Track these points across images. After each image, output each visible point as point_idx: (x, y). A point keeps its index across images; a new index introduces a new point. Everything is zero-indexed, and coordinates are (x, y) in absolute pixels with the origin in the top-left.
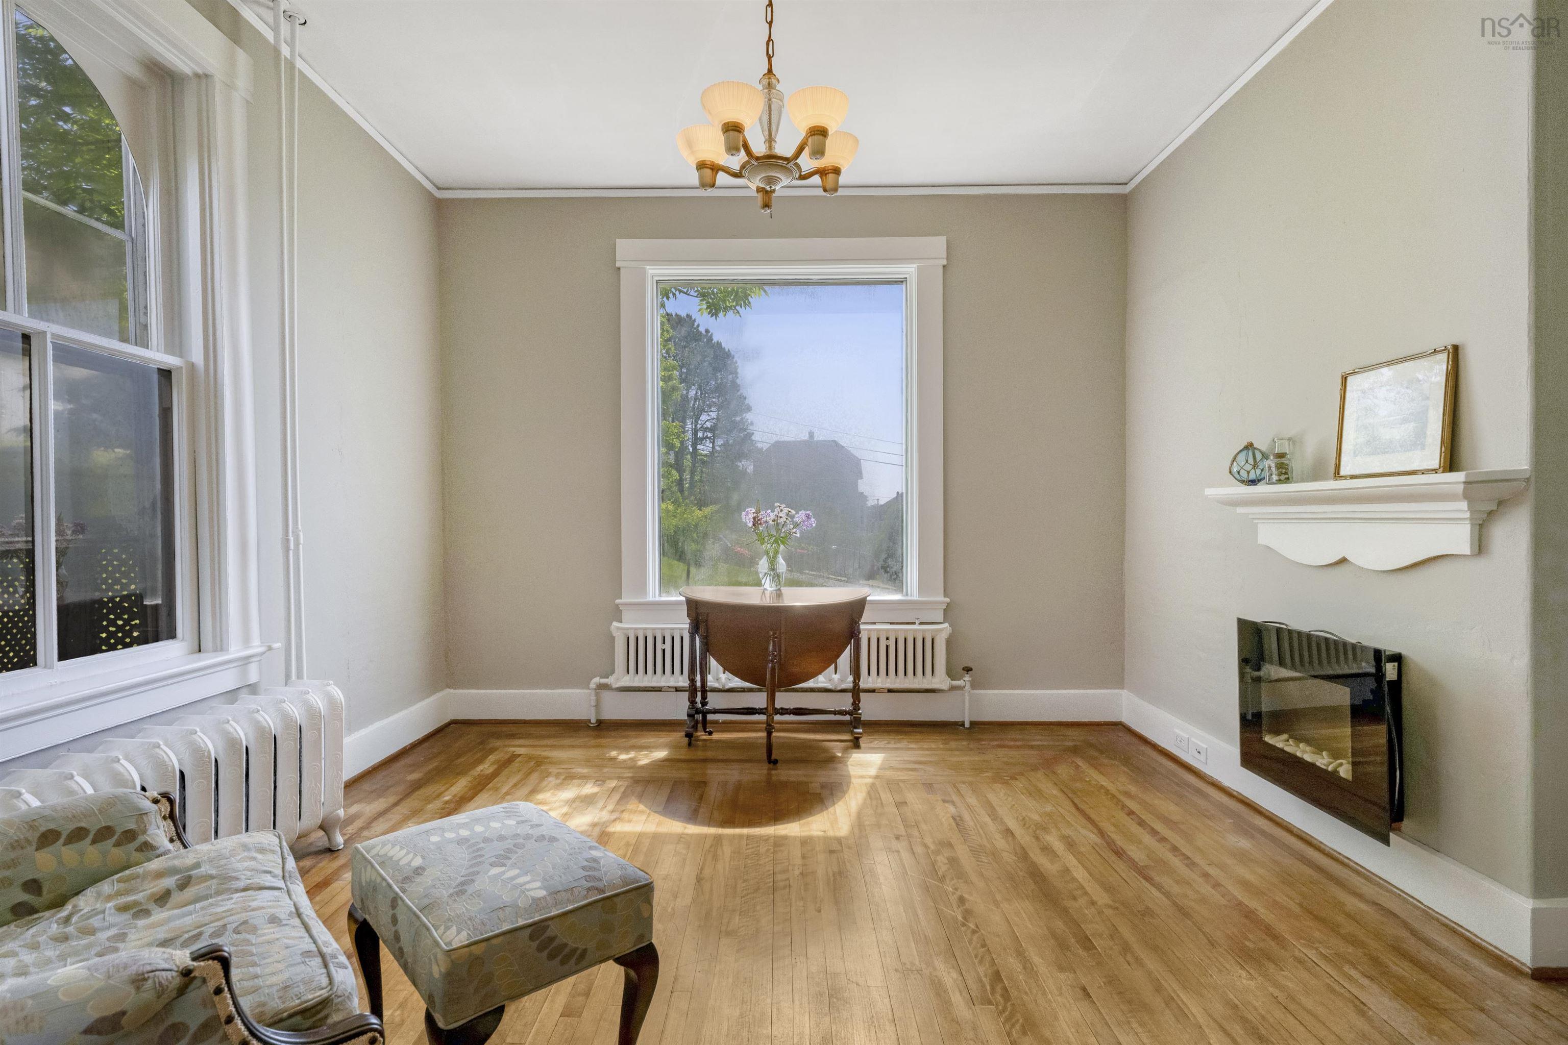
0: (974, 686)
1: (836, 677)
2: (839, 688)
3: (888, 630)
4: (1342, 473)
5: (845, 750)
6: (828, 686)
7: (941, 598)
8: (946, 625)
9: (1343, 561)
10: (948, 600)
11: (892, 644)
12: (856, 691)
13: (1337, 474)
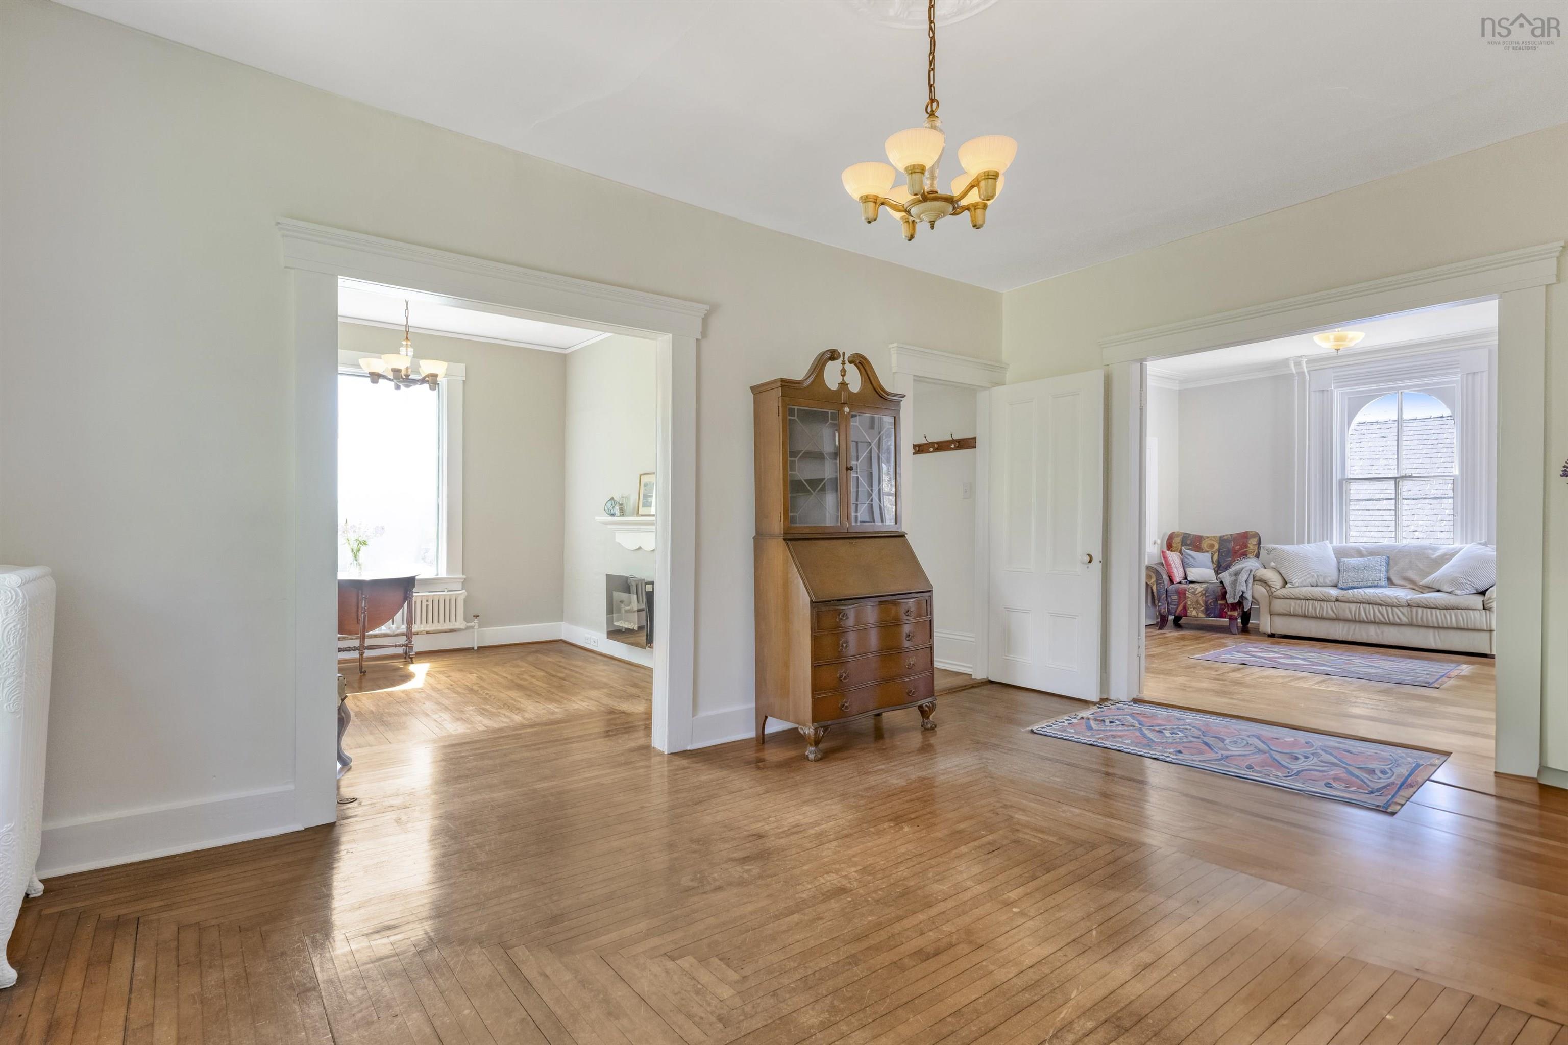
0: (480, 626)
1: (394, 626)
2: (396, 633)
3: (427, 596)
4: (639, 513)
5: (405, 665)
6: (388, 632)
7: (461, 576)
8: (464, 591)
9: (640, 548)
10: (465, 576)
11: (430, 603)
12: (409, 634)
13: (638, 514)
